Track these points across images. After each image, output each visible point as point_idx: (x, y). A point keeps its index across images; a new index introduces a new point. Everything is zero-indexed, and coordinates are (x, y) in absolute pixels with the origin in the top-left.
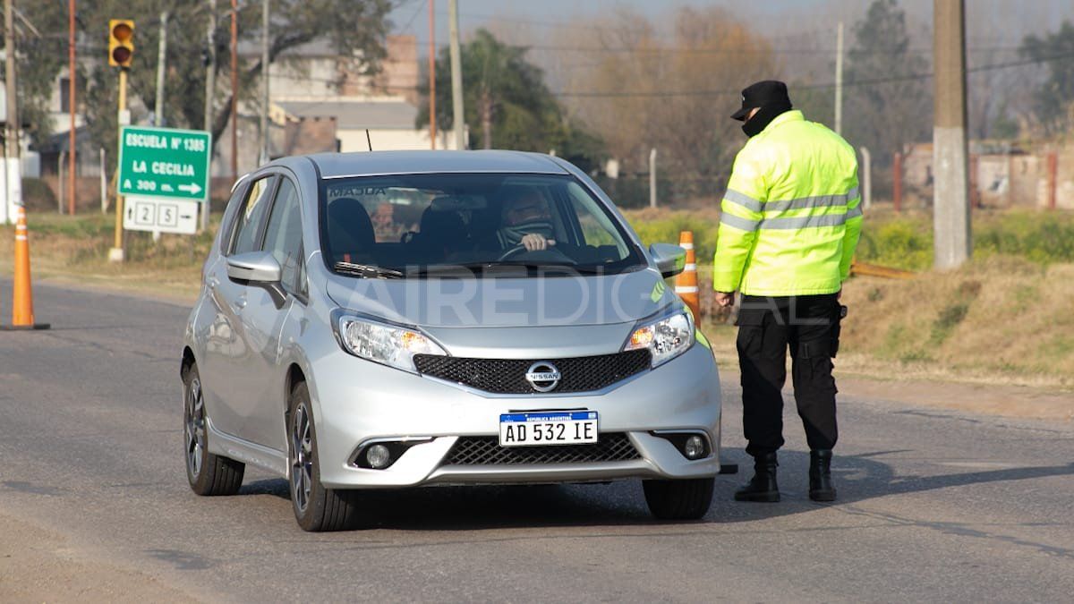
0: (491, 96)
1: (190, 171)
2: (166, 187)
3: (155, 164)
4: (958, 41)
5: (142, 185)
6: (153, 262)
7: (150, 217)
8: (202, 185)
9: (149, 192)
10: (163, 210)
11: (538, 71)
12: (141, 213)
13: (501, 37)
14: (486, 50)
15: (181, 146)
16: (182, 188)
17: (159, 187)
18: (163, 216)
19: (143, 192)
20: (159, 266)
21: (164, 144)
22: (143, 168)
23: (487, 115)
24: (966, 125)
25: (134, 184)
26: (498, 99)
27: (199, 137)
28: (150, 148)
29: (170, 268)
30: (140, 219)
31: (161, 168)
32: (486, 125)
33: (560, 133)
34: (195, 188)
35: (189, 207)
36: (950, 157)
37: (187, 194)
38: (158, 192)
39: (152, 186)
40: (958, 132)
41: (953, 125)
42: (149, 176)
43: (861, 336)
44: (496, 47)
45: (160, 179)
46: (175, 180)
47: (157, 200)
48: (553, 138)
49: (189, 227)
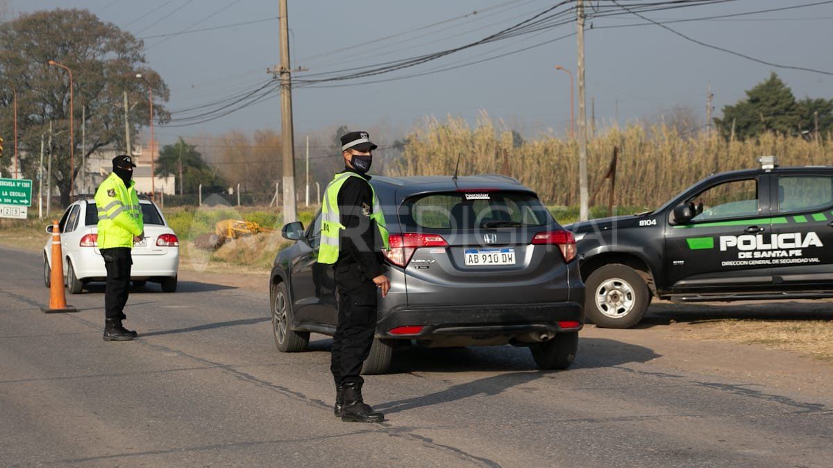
0: (183, 163)
1: (24, 195)
2: (15, 201)
3: (11, 192)
4: (291, 149)
5: (6, 200)
6: (10, 229)
7: (9, 213)
8: (29, 200)
9: (9, 203)
10: (14, 209)
11: (200, 154)
12: (6, 211)
13: (187, 141)
14: (181, 148)
15: (21, 185)
16: (21, 201)
17: (12, 201)
18: (14, 212)
19: (6, 203)
20: (13, 231)
21: (14, 185)
22: (6, 194)
23: (181, 171)
24: (294, 176)
25: (3, 200)
26: (186, 165)
27: (28, 182)
28: (9, 187)
29: (16, 232)
30: (5, 213)
31: (13, 194)
32: (181, 175)
33: (210, 178)
34: (26, 201)
35: (24, 209)
36: (289, 188)
37: (23, 204)
38: (12, 203)
39: (10, 201)
40: (292, 178)
41: (289, 176)
42: (8, 197)
43: (254, 255)
44: (185, 146)
45: (13, 198)
46: (18, 198)
47: (12, 206)
48: (207, 179)
49: (24, 216)
